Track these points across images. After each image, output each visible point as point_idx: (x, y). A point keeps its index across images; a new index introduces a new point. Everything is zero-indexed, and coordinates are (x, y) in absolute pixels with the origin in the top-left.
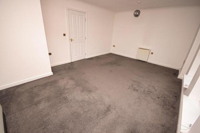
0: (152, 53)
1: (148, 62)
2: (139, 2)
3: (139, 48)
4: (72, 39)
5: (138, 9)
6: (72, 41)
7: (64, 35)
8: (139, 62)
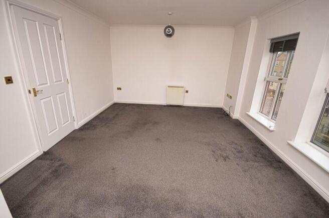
0: (187, 92)
1: (184, 105)
2: (170, 13)
3: (169, 87)
4: (34, 89)
5: (170, 25)
6: (35, 96)
7: (9, 80)
8: (170, 108)
